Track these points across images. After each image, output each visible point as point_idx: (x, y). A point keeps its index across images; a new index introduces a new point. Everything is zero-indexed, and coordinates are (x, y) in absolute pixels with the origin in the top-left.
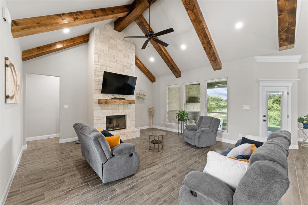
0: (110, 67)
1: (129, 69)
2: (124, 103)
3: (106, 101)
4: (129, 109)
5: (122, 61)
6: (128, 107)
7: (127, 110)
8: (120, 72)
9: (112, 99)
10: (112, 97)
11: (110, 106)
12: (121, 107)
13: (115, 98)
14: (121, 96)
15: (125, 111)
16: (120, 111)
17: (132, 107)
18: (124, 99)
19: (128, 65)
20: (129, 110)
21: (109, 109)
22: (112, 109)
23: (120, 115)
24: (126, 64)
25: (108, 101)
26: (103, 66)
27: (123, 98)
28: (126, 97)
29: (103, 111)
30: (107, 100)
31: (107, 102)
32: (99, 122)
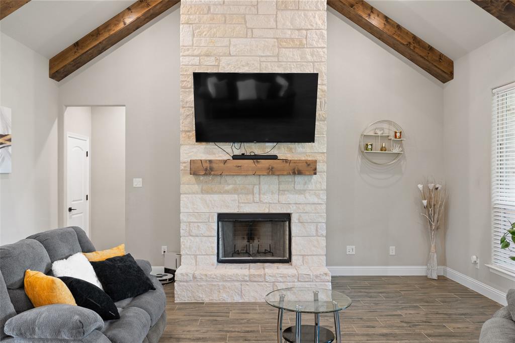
0: (230, 55)
1: (301, 46)
2: (271, 171)
3: (207, 165)
4: (301, 192)
5: (272, 24)
6: (298, 187)
7: (292, 198)
8: (263, 65)
9: (235, 157)
10: (237, 152)
11: (230, 183)
12: (269, 184)
13: (243, 157)
14: (267, 148)
15: (283, 199)
16: (267, 198)
17: (310, 187)
18: (275, 157)
19: (296, 34)
20: (300, 198)
21: (227, 192)
22: (235, 191)
23: (266, 211)
24: (289, 32)
25: (214, 165)
26: (208, 55)
27: (272, 153)
28: (290, 150)
29: (208, 197)
30: (210, 161)
31: (211, 169)
32: (194, 232)
